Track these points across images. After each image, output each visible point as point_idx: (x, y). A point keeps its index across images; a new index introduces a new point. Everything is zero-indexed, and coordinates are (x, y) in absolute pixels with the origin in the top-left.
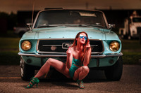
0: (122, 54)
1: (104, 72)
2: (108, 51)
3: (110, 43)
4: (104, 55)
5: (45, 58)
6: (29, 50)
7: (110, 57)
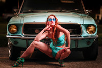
0: (98, 36)
1: (82, 52)
2: (85, 33)
3: (87, 26)
4: (82, 38)
5: (29, 40)
6: (16, 33)
7: (87, 39)
